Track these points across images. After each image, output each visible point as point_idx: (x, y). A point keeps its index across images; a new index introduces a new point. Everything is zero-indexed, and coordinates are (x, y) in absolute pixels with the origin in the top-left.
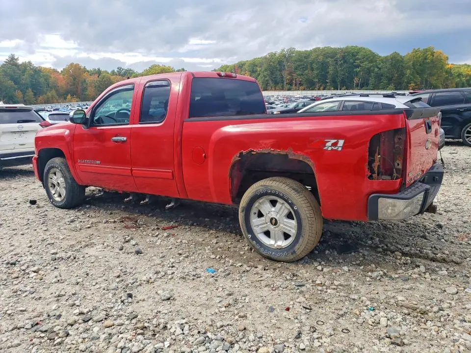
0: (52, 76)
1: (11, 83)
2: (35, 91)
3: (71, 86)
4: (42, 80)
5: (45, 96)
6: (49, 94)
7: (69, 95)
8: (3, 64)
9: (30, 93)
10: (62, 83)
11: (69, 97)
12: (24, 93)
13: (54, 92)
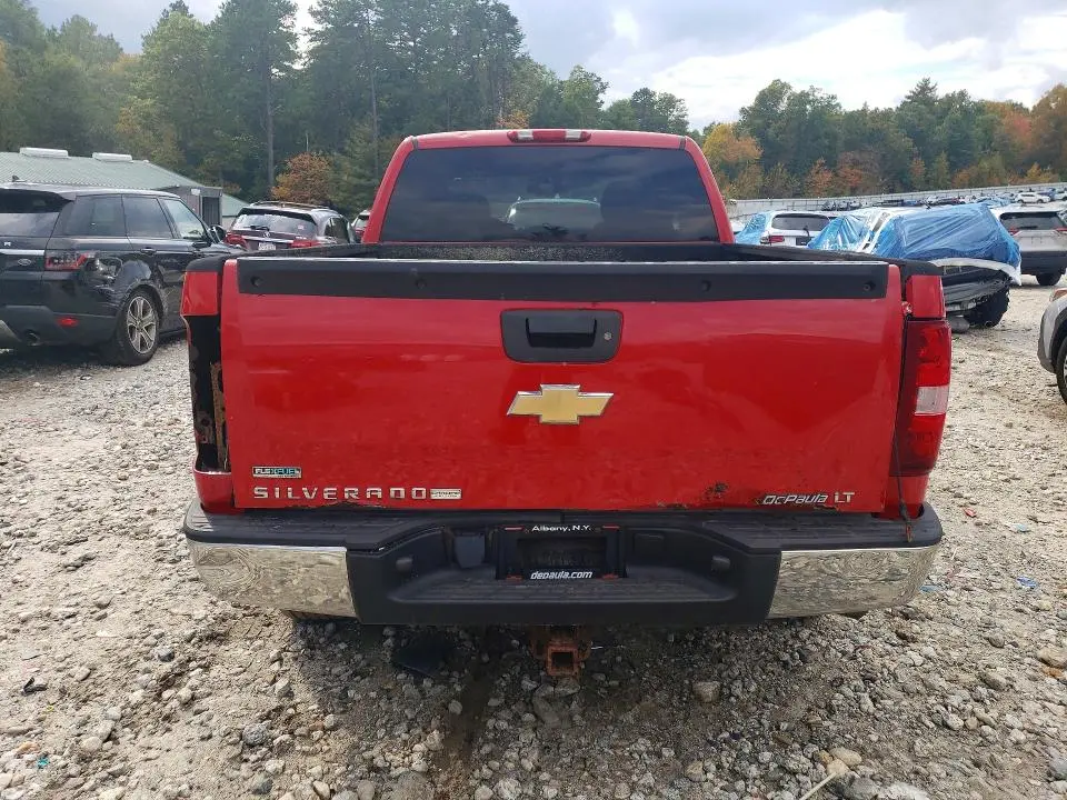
0: (1004, 121)
1: (908, 142)
2: (952, 158)
3: (1046, 142)
4: (977, 132)
5: (974, 170)
6: (985, 164)
7: (1035, 166)
8: (905, 103)
9: (942, 161)
10: (1025, 139)
11: (1034, 169)
12: (929, 162)
13: (997, 160)
